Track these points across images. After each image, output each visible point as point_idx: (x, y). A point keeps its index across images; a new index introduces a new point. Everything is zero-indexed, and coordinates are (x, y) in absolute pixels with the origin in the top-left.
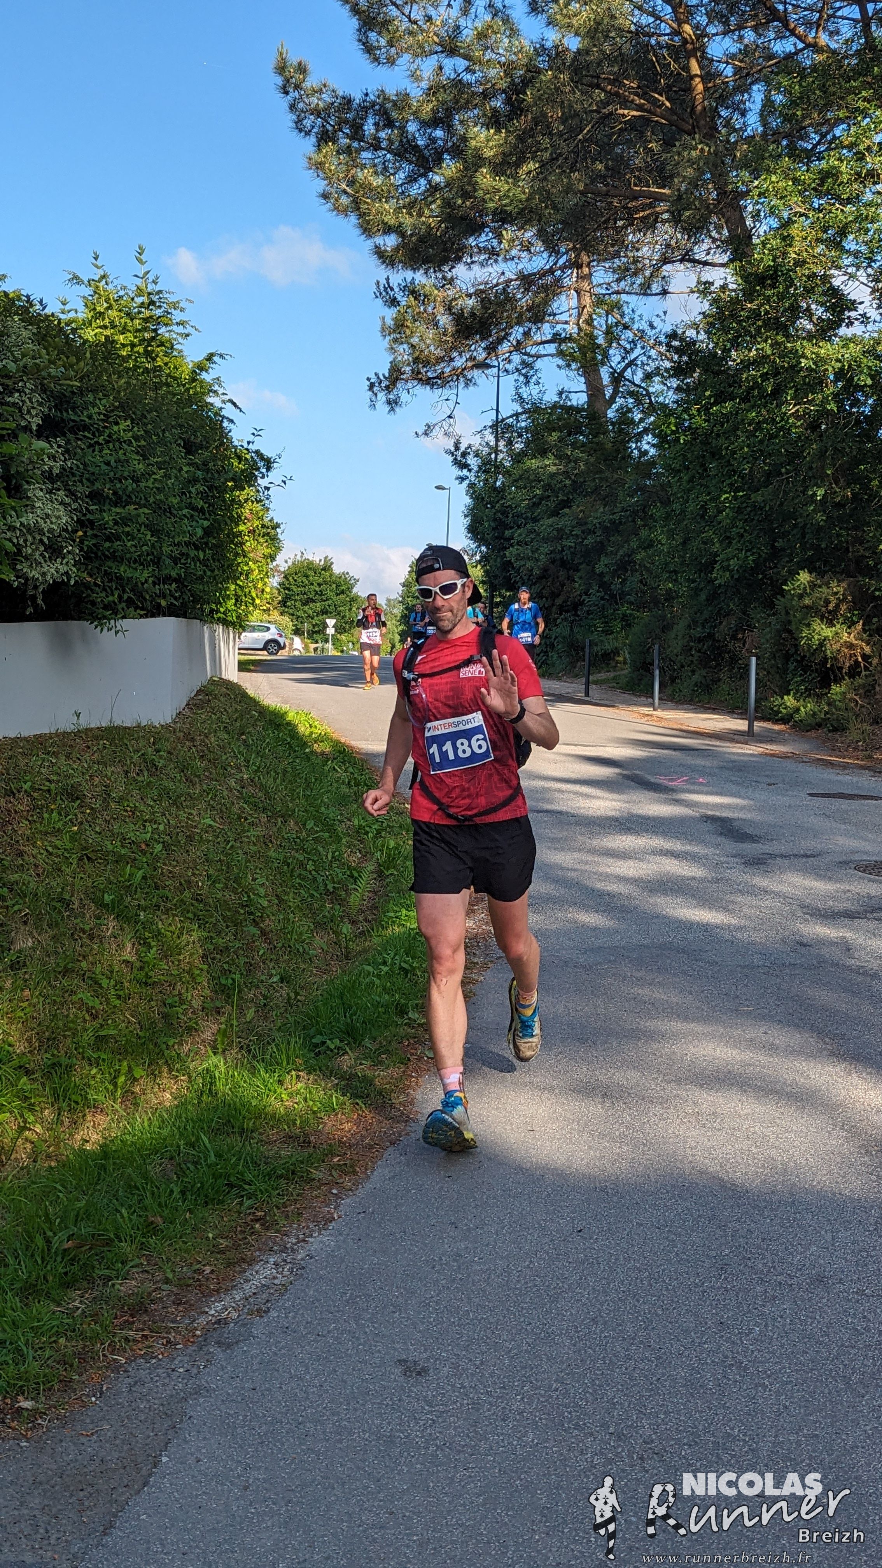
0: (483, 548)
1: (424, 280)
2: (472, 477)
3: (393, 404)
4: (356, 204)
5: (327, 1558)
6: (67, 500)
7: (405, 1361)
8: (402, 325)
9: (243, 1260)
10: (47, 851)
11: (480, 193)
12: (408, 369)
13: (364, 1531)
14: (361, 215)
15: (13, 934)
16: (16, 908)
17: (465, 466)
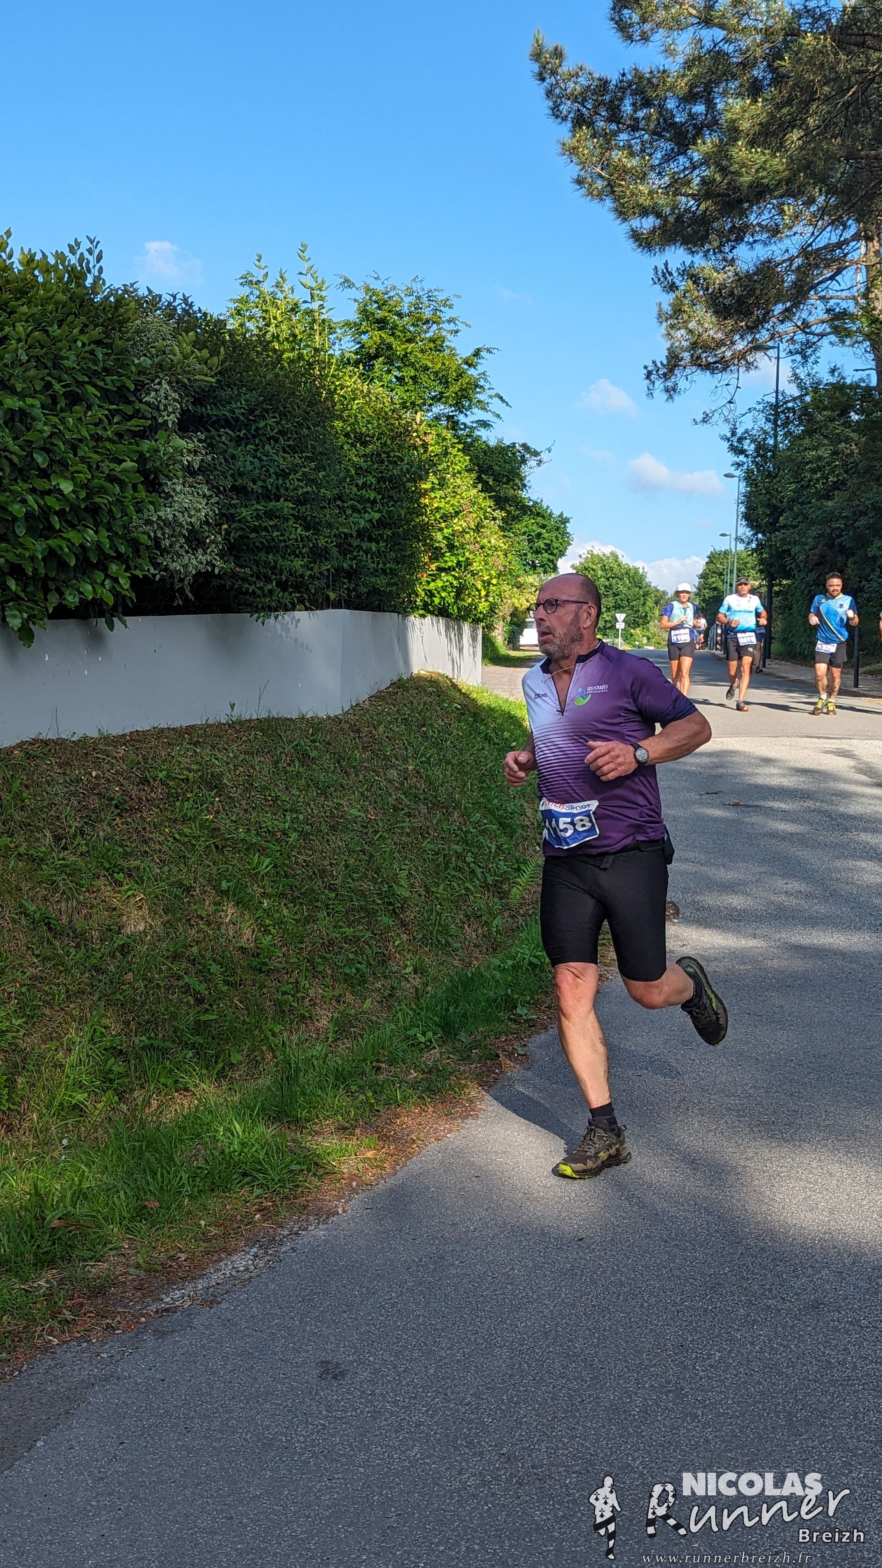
0: (760, 536)
1: (703, 263)
2: (748, 462)
3: (672, 391)
4: (611, 187)
5: (140, 1559)
6: (208, 493)
7: (327, 1362)
8: (680, 310)
9: (224, 1249)
10: (175, 838)
11: (734, 168)
12: (686, 355)
13: (192, 1534)
14: (617, 199)
15: (125, 918)
16: (130, 893)
17: (742, 452)
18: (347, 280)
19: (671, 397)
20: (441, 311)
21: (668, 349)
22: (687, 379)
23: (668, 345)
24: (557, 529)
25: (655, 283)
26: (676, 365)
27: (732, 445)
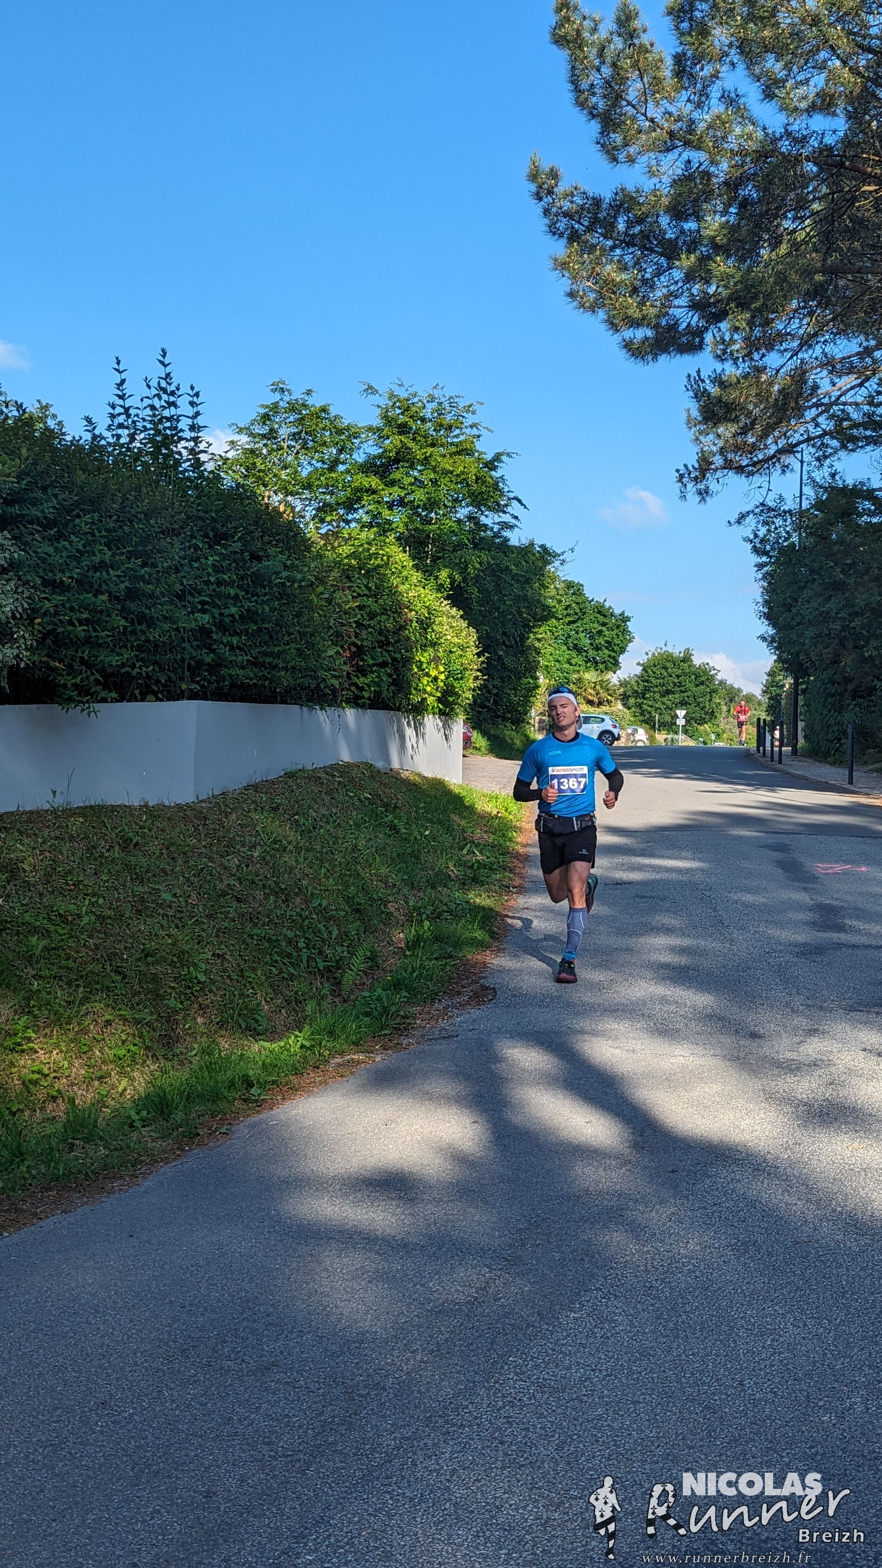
3: (704, 494)
4: (602, 299)
12: (717, 459)
14: (608, 311)
17: (766, 553)
18: (370, 387)
19: (703, 499)
20: (463, 417)
21: (697, 453)
22: (718, 482)
23: (697, 449)
24: (618, 627)
25: (688, 390)
26: (709, 469)
27: (755, 546)
